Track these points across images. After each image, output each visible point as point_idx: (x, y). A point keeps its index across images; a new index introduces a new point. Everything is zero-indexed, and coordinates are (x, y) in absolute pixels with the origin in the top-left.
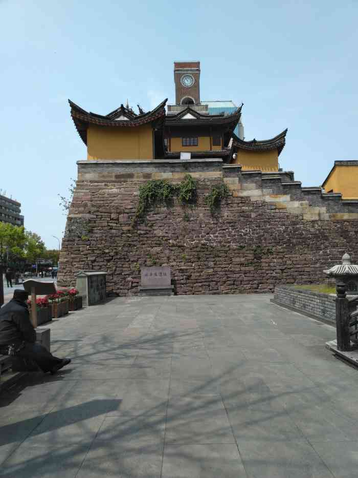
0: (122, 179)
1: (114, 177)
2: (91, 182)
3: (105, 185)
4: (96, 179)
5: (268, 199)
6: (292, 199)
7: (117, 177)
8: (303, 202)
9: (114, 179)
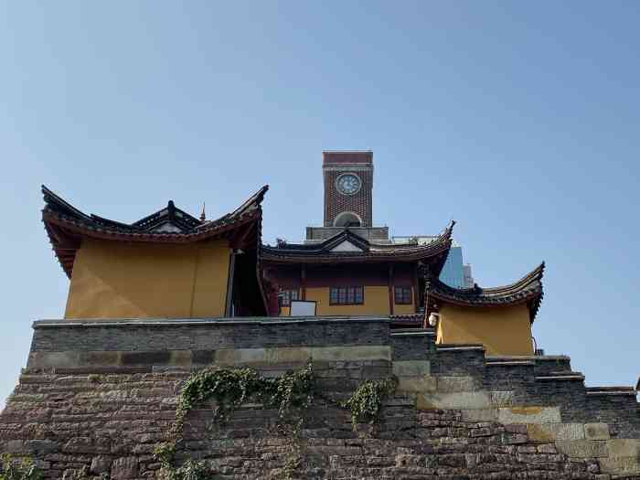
0: (140, 366)
1: (118, 361)
2: (60, 372)
3: (95, 381)
4: (74, 366)
5: (506, 417)
6: (566, 418)
7: (128, 359)
8: (596, 425)
9: (117, 365)
